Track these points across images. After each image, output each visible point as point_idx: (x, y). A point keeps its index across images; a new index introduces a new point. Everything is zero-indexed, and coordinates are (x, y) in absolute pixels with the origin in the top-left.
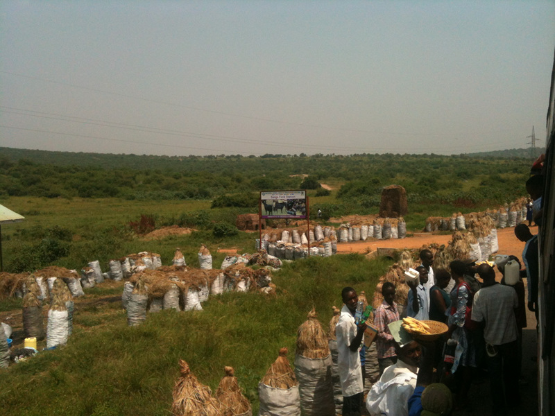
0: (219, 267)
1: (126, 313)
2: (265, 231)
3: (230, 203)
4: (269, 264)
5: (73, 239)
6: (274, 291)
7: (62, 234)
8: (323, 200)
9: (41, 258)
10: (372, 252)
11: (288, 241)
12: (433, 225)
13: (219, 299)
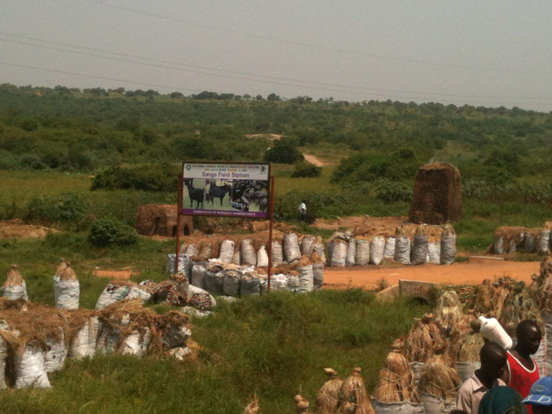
0: (92, 305)
2: (191, 238)
3: (128, 182)
4: (191, 304)
6: (194, 356)
8: (305, 184)
10: (389, 288)
11: (232, 261)
12: (507, 241)
13: (86, 368)
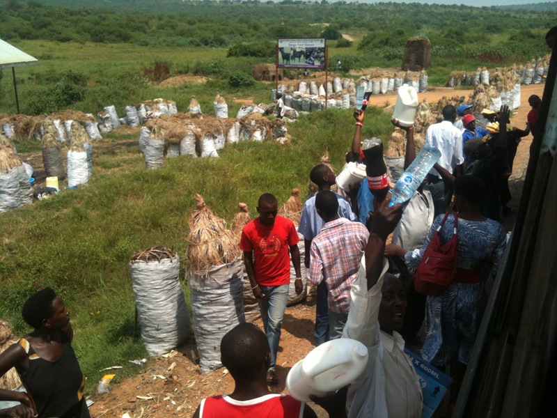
0: (235, 116)
1: (144, 157)
2: (282, 82)
3: (247, 52)
5: (88, 84)
6: (289, 142)
7: (76, 79)
8: (343, 51)
9: (57, 101)
10: (391, 106)
11: (306, 93)
12: (456, 80)
13: (235, 147)
